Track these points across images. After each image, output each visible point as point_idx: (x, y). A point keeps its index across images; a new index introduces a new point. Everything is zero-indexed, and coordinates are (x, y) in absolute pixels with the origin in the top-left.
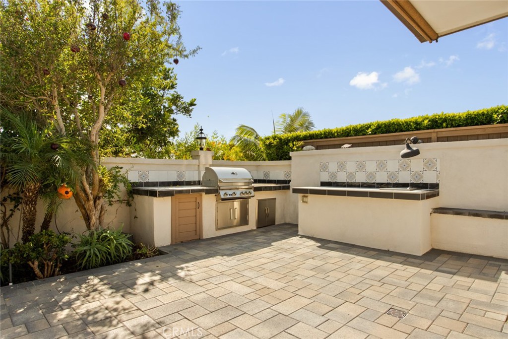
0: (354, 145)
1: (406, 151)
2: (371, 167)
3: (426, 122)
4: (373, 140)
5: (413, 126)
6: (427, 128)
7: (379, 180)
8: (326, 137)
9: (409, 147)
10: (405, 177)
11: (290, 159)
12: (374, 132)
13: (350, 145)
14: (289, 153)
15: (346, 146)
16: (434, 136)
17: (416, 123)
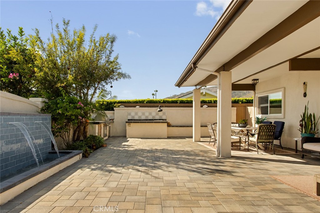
0: (141, 107)
1: (159, 110)
2: (147, 114)
3: (162, 101)
4: (146, 105)
5: (158, 102)
6: (162, 103)
7: (149, 118)
8: (128, 103)
9: (160, 109)
10: (157, 117)
11: (114, 110)
12: (147, 103)
13: (139, 107)
14: (113, 108)
15: (137, 107)
16: (164, 105)
17: (159, 101)
